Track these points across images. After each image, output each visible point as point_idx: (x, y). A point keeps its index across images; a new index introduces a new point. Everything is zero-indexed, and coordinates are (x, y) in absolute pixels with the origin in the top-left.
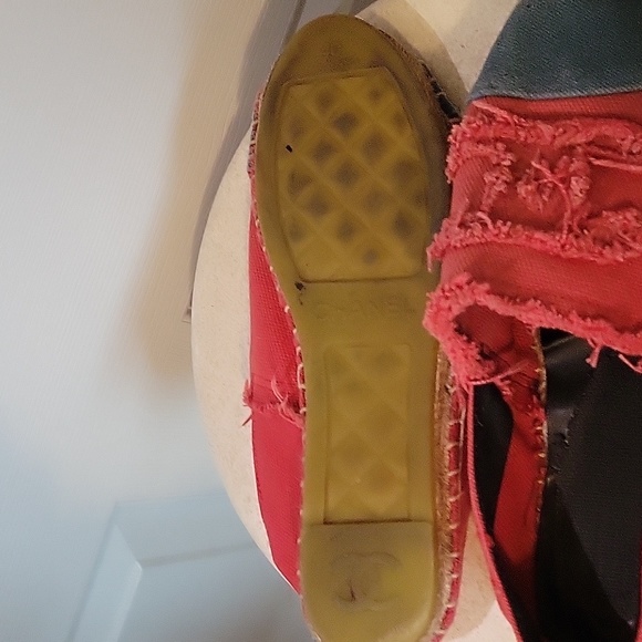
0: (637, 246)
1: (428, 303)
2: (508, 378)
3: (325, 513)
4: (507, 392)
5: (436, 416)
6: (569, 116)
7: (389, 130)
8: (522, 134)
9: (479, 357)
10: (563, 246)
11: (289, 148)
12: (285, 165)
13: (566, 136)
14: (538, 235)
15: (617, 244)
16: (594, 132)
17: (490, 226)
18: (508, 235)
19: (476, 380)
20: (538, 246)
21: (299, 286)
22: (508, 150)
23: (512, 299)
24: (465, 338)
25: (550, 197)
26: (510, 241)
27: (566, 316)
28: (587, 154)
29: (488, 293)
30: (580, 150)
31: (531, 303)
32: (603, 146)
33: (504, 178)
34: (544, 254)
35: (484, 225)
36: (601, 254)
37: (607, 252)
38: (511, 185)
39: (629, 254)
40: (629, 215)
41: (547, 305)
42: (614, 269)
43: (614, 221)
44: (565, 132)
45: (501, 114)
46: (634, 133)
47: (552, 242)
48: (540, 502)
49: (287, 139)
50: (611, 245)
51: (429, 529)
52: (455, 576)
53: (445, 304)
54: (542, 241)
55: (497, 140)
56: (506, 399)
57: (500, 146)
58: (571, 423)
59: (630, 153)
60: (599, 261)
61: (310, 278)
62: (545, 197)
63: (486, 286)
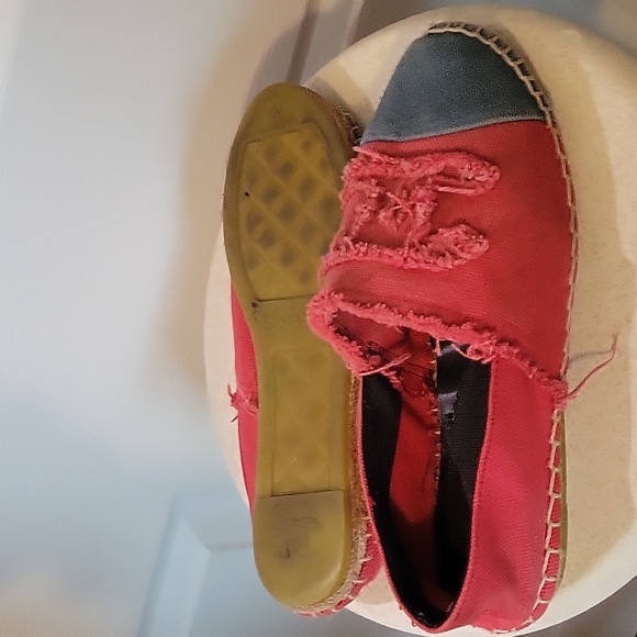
0: (464, 255)
1: (307, 312)
2: (391, 369)
3: (273, 487)
4: (394, 380)
5: (351, 403)
6: (424, 153)
7: (317, 173)
8: (390, 170)
9: (361, 354)
10: (405, 260)
11: (247, 194)
12: (244, 207)
13: (420, 170)
14: (387, 252)
15: (448, 254)
16: (442, 164)
17: (352, 247)
18: (365, 254)
19: (364, 372)
20: (386, 261)
21: (254, 305)
22: (377, 184)
23: (363, 304)
24: (345, 338)
25: (403, 220)
26: (366, 258)
27: (404, 315)
28: (435, 183)
29: (343, 300)
30: (430, 180)
31: (377, 306)
32: (449, 175)
33: (370, 208)
34: (392, 266)
35: (347, 247)
36: (434, 263)
37: (440, 261)
38: (375, 213)
39: (457, 262)
40: (459, 231)
41: (390, 307)
42: (446, 275)
43: (447, 235)
44: (420, 166)
45: (376, 156)
46: (470, 162)
47: (396, 257)
48: (438, 472)
49: (245, 188)
50: (443, 255)
51: (341, 496)
52: (369, 535)
53: (318, 312)
54: (390, 257)
55: (373, 176)
56: (395, 386)
57: (373, 181)
58: (455, 405)
59: (467, 179)
60: (434, 269)
61: (262, 298)
62: (399, 221)
63: (341, 296)
